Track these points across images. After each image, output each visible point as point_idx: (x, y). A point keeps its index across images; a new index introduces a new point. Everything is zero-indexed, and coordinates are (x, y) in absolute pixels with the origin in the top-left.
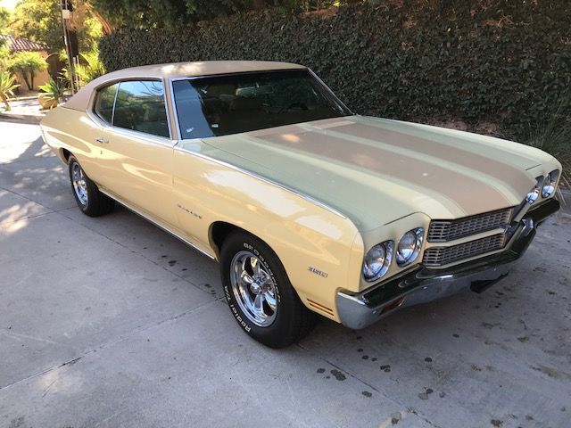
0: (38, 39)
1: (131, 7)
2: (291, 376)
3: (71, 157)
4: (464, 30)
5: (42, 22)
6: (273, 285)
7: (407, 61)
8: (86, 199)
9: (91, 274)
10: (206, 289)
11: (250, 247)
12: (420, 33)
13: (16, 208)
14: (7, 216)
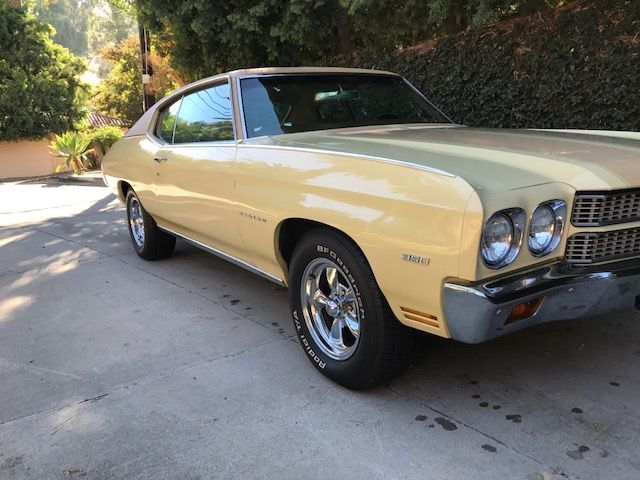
0: (118, 112)
1: (209, 57)
2: (379, 423)
3: (130, 192)
4: (591, 49)
5: (123, 95)
6: (356, 302)
7: (521, 93)
8: (143, 240)
9: (137, 311)
10: (274, 327)
11: (326, 250)
12: (536, 57)
13: (69, 252)
14: (57, 259)
